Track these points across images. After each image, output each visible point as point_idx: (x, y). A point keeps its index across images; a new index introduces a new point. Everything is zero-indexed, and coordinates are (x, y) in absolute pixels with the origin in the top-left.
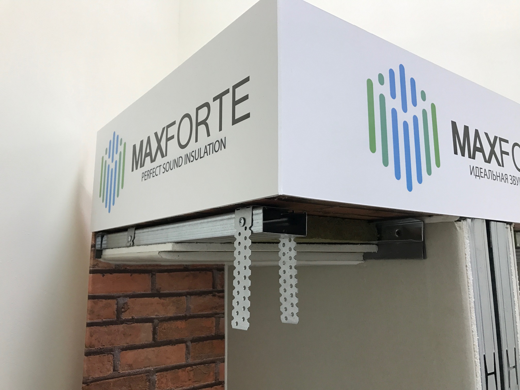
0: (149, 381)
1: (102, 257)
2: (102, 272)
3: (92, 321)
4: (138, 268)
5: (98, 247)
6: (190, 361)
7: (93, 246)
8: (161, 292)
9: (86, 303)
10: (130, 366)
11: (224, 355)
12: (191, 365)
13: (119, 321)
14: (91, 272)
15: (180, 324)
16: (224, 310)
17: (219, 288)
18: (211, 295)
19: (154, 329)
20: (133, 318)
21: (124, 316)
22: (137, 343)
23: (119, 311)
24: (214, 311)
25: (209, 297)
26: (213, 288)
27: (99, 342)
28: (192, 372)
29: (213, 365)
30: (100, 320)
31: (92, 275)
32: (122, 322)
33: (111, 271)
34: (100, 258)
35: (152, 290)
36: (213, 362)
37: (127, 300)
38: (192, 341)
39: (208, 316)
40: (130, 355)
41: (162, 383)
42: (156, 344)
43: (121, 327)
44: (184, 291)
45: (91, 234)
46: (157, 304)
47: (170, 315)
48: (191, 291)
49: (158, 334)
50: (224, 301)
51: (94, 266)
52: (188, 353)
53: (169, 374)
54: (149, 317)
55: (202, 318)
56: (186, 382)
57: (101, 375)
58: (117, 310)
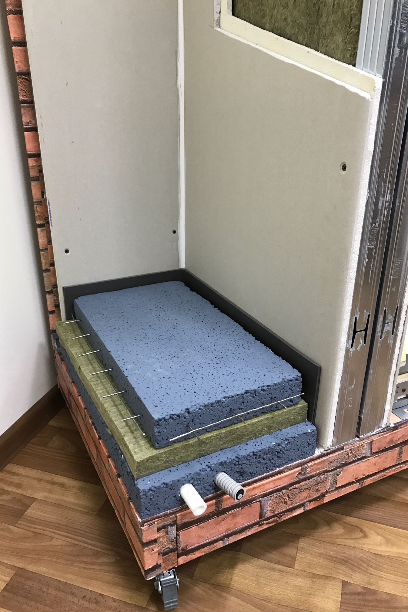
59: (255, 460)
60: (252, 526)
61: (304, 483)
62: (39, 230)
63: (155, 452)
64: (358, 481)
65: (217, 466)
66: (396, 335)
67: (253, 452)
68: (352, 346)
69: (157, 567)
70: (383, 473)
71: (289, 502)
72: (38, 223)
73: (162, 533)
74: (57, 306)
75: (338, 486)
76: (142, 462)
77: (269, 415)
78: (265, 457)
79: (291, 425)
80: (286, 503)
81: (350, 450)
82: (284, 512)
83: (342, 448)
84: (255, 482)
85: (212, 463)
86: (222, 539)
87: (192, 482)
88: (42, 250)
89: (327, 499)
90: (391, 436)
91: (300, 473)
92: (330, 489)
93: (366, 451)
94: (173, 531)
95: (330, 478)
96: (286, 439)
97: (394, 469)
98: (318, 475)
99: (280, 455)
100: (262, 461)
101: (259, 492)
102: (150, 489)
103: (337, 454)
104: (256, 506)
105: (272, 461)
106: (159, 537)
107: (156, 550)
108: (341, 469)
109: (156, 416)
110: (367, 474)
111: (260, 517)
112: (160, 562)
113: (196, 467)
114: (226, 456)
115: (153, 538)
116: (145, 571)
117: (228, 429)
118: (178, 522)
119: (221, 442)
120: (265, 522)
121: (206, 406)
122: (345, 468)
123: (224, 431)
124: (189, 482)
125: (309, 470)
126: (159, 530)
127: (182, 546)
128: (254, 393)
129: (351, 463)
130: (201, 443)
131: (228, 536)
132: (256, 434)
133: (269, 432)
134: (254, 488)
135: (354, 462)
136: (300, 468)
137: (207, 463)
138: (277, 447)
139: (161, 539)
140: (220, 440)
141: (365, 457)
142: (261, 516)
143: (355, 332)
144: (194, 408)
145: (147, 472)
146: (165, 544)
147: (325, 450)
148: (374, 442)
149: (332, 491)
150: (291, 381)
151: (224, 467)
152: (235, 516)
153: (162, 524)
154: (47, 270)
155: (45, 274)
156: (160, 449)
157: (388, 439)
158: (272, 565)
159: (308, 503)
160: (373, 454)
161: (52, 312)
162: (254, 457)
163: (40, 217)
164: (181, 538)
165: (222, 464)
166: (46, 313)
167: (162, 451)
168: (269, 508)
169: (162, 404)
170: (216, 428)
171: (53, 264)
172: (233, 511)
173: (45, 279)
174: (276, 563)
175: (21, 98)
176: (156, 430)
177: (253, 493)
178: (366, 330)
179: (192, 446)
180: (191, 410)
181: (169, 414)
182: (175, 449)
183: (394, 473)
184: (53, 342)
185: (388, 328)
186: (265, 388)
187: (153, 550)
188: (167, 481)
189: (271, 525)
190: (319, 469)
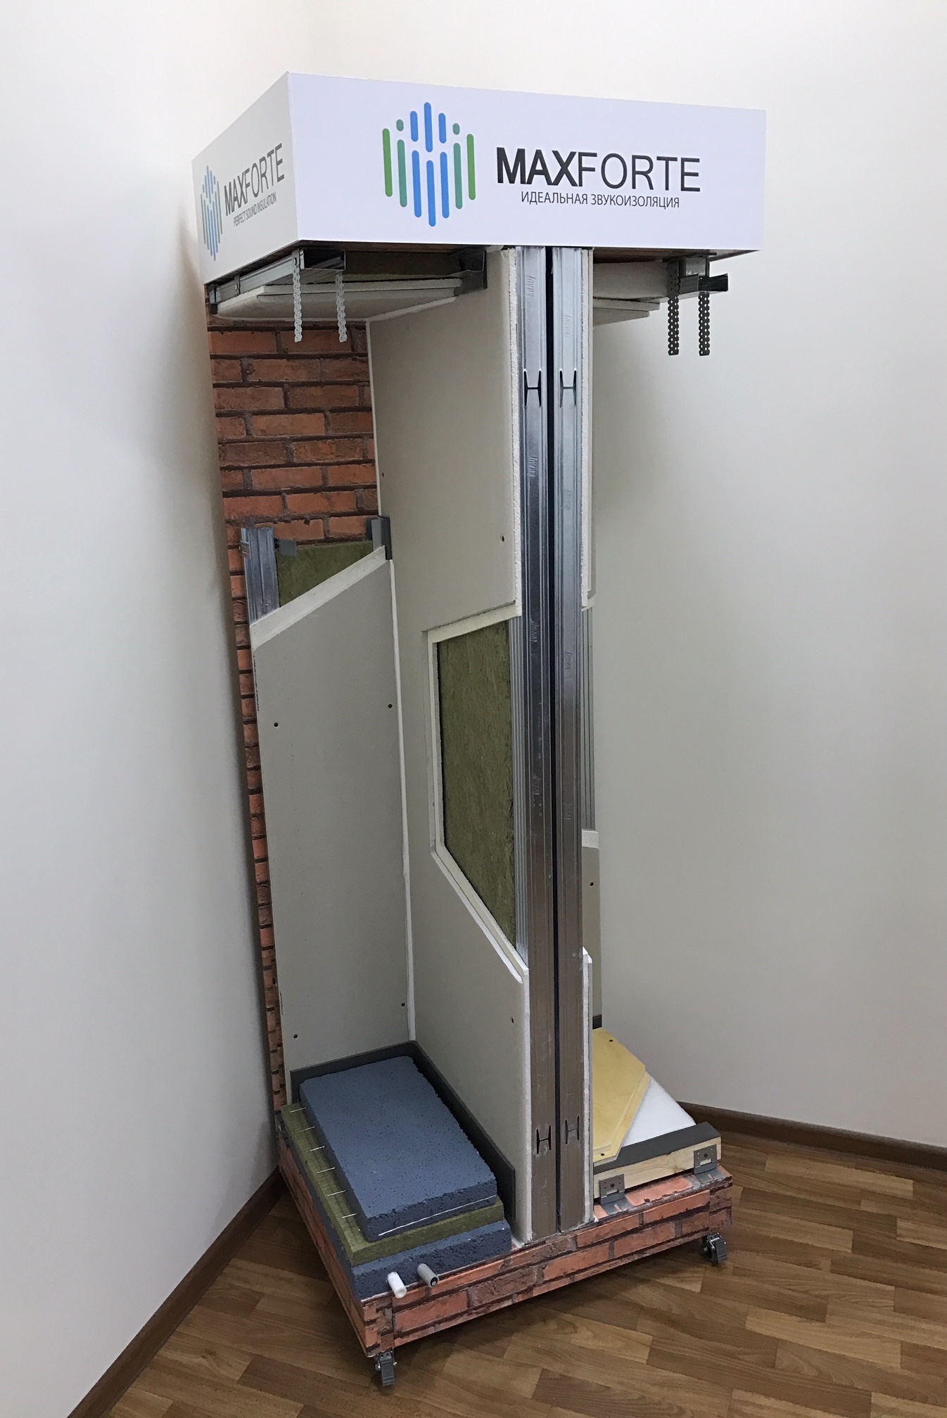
0: (286, 449)
1: (218, 312)
2: (221, 329)
3: (218, 382)
4: (258, 325)
5: (212, 301)
6: (331, 433)
7: (207, 300)
8: (289, 353)
9: (209, 364)
10: (263, 431)
11: (373, 431)
12: (332, 438)
13: (245, 384)
14: (210, 329)
15: (316, 391)
16: (369, 377)
17: (360, 351)
18: (350, 359)
19: (285, 394)
20: (260, 382)
21: (251, 379)
22: (268, 408)
23: (244, 373)
24: (356, 377)
25: (349, 360)
26: (353, 350)
27: (228, 403)
28: (334, 445)
29: (360, 440)
30: (225, 382)
31: (210, 332)
32: (250, 385)
33: (230, 329)
34: (216, 313)
35: (278, 350)
36: (359, 437)
37: (251, 361)
38: (331, 411)
39: (348, 384)
40: (262, 422)
41: (300, 453)
42: (288, 411)
43: (249, 390)
44: (316, 353)
45: (202, 289)
46: (286, 366)
47: (303, 379)
48: (324, 353)
49: (290, 400)
50: (368, 367)
51: (211, 323)
52: (327, 424)
53: (308, 445)
54: (278, 381)
55: (342, 385)
56: (327, 455)
57: (235, 438)
58: (242, 371)
59: (452, 1254)
60: (461, 1314)
61: (508, 1275)
62: (269, 1014)
63: (368, 1245)
64: (568, 1275)
65: (418, 1257)
66: (583, 1139)
67: (450, 1247)
68: (538, 1153)
69: (376, 1346)
70: (596, 1269)
71: (496, 1293)
72: (268, 1007)
73: (380, 1314)
74: (283, 1086)
75: (546, 1279)
76: (357, 1253)
77: (467, 1215)
78: (461, 1251)
79: (488, 1224)
80: (492, 1294)
81: (553, 1244)
82: (493, 1302)
83: (544, 1243)
84: (461, 1272)
85: (414, 1255)
86: (433, 1324)
87: (397, 1270)
88: (270, 1032)
89: (536, 1293)
90: (597, 1232)
91: (503, 1265)
92: (537, 1282)
93: (570, 1246)
94: (389, 1312)
95: (535, 1271)
96: (481, 1236)
97: (608, 1264)
98: (523, 1267)
99: (476, 1250)
100: (460, 1255)
101: (465, 1282)
102: (362, 1274)
103: (539, 1247)
104: (463, 1294)
105: (469, 1255)
106: (378, 1318)
107: (376, 1329)
108: (546, 1263)
109: (369, 1216)
110: (577, 1269)
111: (468, 1307)
112: (379, 1342)
113: (401, 1258)
114: (428, 1249)
115: (373, 1318)
116: (367, 1349)
117: (430, 1226)
118: (393, 1305)
119: (424, 1238)
120: (473, 1311)
121: (409, 1207)
122: (551, 1261)
123: (425, 1228)
124: (394, 1270)
125: (511, 1263)
126: (377, 1311)
127: (397, 1328)
128: (452, 1195)
129: (556, 1257)
130: (406, 1238)
131: (439, 1322)
132: (455, 1232)
133: (468, 1230)
134: (460, 1278)
135: (558, 1256)
136: (502, 1260)
137: (410, 1255)
138: (473, 1243)
139: (380, 1320)
140: (422, 1236)
141: (571, 1252)
142: (469, 1304)
143: (538, 1141)
144: (400, 1209)
145: (362, 1261)
146: (383, 1325)
147: (525, 1244)
148: (578, 1237)
149: (540, 1285)
150: (486, 1184)
151: (424, 1259)
152: (443, 1303)
153: (380, 1306)
154: (275, 1051)
155: (272, 1055)
156: (371, 1242)
157: (594, 1234)
158: (483, 1355)
159: (516, 1295)
160: (579, 1249)
161: (277, 1093)
162: (451, 1251)
163: (270, 1002)
164: (396, 1320)
165: (422, 1256)
166: (270, 1093)
167: (373, 1244)
168: (476, 1298)
169: (374, 1205)
170: (419, 1225)
171: (280, 1045)
172: (441, 1298)
173: (272, 1060)
174: (487, 1354)
175: (260, 902)
176: (369, 1226)
177: (459, 1282)
178: (549, 1139)
179: (398, 1240)
180: (397, 1210)
181: (379, 1213)
182: (385, 1242)
183: (609, 1269)
184: (276, 1123)
185: (573, 1134)
186: (462, 1191)
187: (373, 1329)
188: (376, 1269)
189: (480, 1315)
190: (523, 1262)
